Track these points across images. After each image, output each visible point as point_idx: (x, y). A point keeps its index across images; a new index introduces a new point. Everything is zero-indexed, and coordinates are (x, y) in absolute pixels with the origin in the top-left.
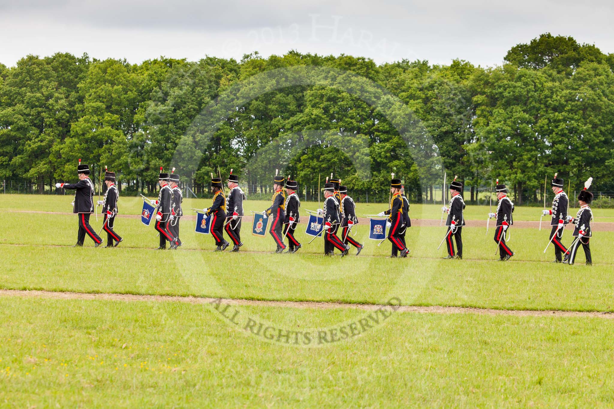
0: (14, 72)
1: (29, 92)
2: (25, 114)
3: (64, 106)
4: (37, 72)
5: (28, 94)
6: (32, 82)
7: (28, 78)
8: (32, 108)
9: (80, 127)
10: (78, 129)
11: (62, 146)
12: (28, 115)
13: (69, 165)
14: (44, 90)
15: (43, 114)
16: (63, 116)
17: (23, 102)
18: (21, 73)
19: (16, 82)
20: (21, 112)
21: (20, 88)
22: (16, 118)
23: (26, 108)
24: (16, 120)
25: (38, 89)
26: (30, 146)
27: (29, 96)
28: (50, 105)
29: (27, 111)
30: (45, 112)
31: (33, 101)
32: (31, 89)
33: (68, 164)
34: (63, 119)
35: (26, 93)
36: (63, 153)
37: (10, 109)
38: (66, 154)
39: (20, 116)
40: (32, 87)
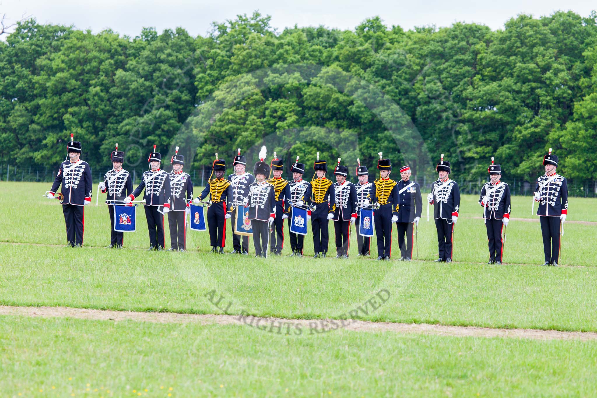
0: (501, 36)
1: (520, 62)
2: (514, 91)
3: (566, 81)
4: (530, 36)
5: (519, 64)
6: (524, 49)
7: (518, 44)
8: (524, 83)
9: (586, 108)
10: (583, 110)
11: (562, 133)
12: (518, 92)
13: (571, 158)
14: (539, 59)
15: (538, 91)
16: (563, 93)
17: (512, 75)
18: (509, 38)
19: (503, 49)
20: (510, 89)
21: (509, 57)
22: (502, 96)
23: (516, 83)
24: (502, 99)
25: (532, 58)
26: (520, 132)
27: (520, 67)
28: (547, 79)
29: (516, 87)
30: (541, 88)
31: (525, 74)
32: (523, 58)
33: (569, 156)
34: (564, 98)
35: (515, 63)
36: (564, 142)
37: (494, 85)
38: (567, 143)
39: (507, 93)
40: (523, 55)
